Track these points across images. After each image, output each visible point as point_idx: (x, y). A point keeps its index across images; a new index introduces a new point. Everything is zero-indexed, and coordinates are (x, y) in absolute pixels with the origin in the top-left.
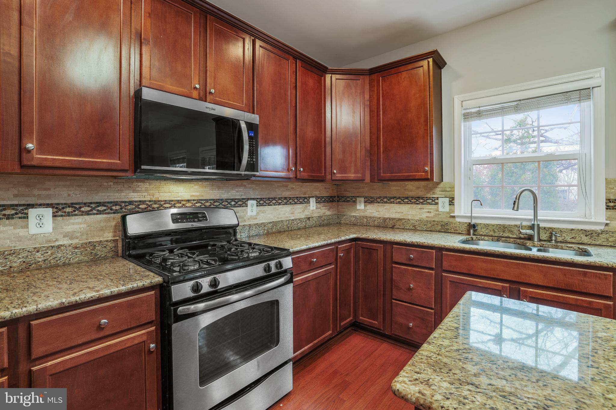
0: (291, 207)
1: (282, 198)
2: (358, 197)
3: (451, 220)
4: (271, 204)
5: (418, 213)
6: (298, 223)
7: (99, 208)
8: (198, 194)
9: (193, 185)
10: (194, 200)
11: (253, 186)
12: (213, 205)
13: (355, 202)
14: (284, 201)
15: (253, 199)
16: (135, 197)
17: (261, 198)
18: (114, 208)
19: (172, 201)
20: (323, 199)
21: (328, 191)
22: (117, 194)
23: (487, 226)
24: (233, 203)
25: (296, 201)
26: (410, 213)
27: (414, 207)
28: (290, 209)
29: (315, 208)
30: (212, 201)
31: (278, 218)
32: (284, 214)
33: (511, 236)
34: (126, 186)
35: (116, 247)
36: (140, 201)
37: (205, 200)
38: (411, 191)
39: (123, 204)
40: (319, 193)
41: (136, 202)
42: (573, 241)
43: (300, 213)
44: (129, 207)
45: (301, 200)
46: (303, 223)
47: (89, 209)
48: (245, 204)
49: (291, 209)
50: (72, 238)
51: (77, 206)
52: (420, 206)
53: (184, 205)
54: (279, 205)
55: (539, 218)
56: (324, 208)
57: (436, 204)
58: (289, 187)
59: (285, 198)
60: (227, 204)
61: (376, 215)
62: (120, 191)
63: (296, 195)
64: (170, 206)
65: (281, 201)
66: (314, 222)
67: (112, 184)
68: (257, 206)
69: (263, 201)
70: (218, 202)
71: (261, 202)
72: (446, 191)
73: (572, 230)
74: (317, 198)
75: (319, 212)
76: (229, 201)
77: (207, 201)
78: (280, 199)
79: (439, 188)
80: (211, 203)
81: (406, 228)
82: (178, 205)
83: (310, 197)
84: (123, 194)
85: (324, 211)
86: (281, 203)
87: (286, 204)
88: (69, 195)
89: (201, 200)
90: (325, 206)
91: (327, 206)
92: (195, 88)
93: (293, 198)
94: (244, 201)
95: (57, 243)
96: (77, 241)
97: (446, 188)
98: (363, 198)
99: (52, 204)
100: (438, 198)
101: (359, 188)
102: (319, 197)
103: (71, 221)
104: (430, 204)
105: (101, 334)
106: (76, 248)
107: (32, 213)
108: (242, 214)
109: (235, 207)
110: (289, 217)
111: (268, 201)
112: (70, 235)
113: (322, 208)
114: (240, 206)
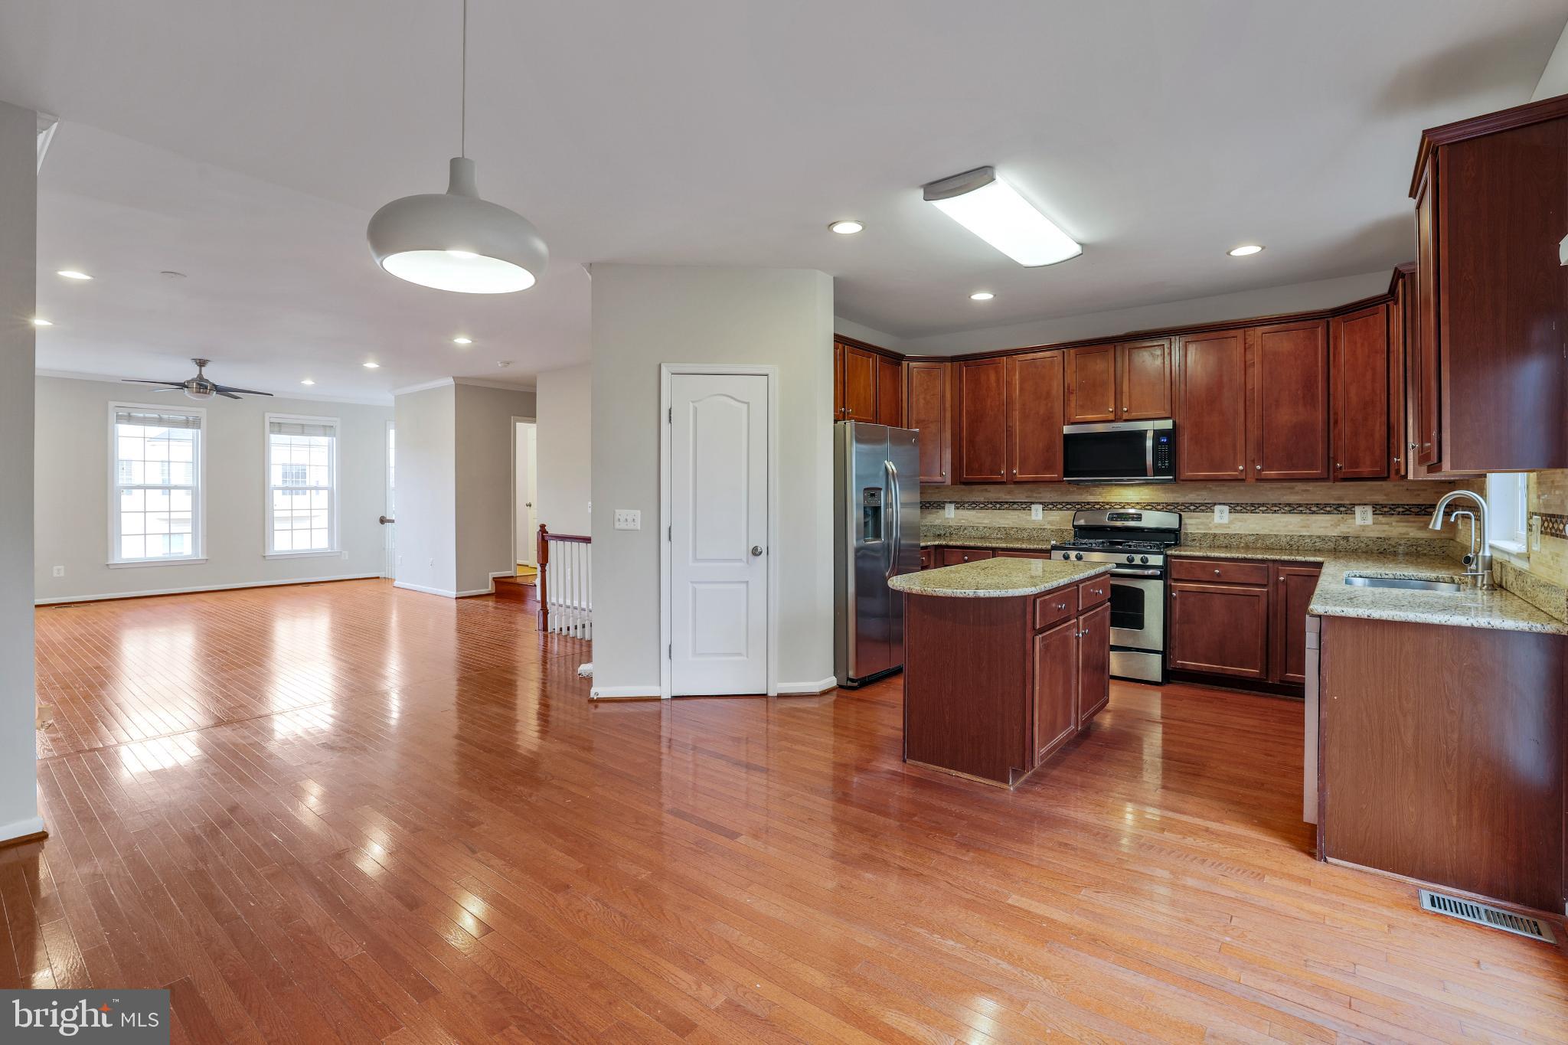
0: (1302, 518)
1: (1280, 504)
4: (1258, 511)
8: (1148, 497)
11: (1223, 488)
14: (1286, 508)
15: (1225, 504)
16: (1091, 499)
17: (1238, 504)
20: (1401, 510)
24: (1192, 508)
25: (1314, 509)
28: (1299, 520)
29: (1369, 522)
31: (1271, 531)
32: (1285, 526)
40: (1385, 497)
41: (1092, 502)
43: (1326, 527)
44: (1087, 507)
45: (1328, 509)
46: (1330, 543)
47: (1058, 506)
48: (1211, 509)
49: (1302, 520)
50: (1052, 525)
51: (1053, 504)
53: (1134, 507)
54: (1273, 513)
56: (1402, 524)
58: (1297, 488)
59: (1289, 505)
62: (1081, 494)
63: (1314, 500)
64: (1120, 507)
65: (1277, 508)
66: (1363, 545)
67: (1076, 489)
68: (1230, 512)
69: (1242, 506)
71: (1239, 508)
74: (1376, 505)
75: (1384, 531)
78: (1275, 505)
82: (1137, 507)
83: (1354, 505)
84: (1083, 496)
85: (1403, 530)
86: (1278, 510)
87: (1290, 512)
88: (1046, 497)
89: (1152, 503)
90: (1403, 521)
91: (1414, 522)
92: (1111, 412)
93: (1307, 504)
94: (1209, 506)
95: (1043, 527)
96: (1054, 527)
99: (1042, 502)
102: (1385, 506)
103: (1052, 514)
106: (1052, 531)
107: (1033, 507)
108: (1205, 520)
109: (1196, 512)
110: (1297, 531)
111: (1254, 508)
112: (1049, 523)
113: (1394, 524)
114: (1203, 511)
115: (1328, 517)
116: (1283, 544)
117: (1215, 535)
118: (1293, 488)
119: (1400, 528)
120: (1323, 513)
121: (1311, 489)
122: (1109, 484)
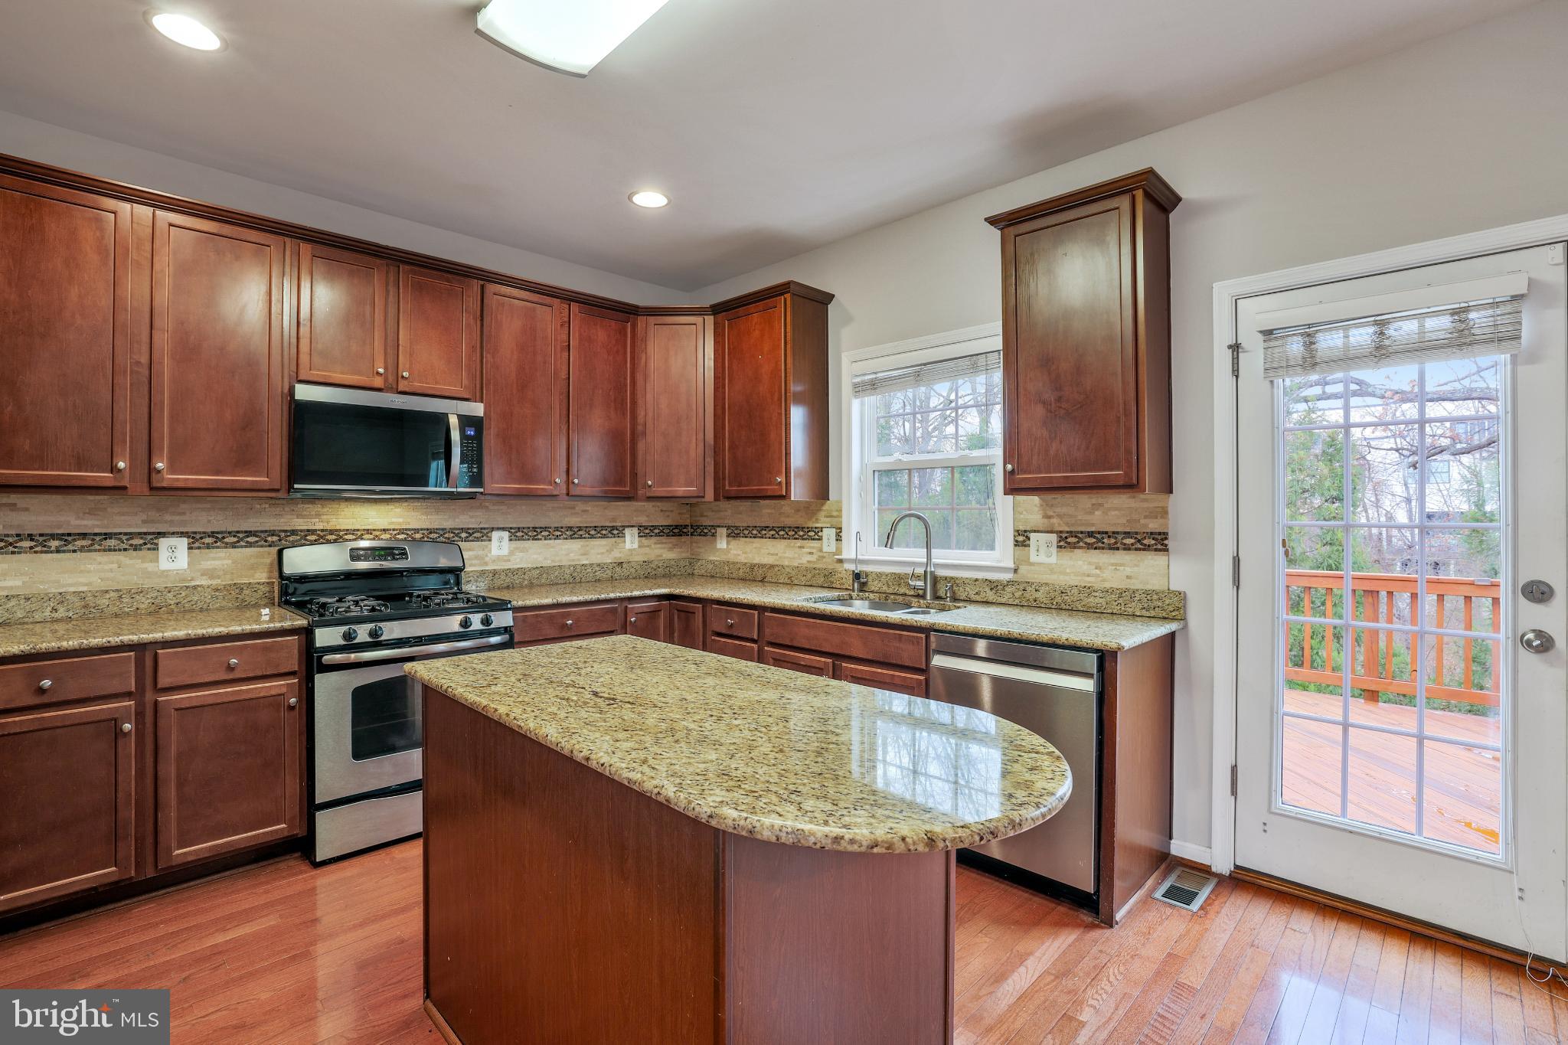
0: (582, 543)
1: (562, 528)
2: (719, 526)
3: (838, 566)
4: (539, 537)
5: (796, 555)
6: (596, 572)
7: (249, 539)
8: (401, 520)
9: (392, 507)
10: (394, 530)
11: (502, 507)
12: (428, 537)
13: (713, 535)
14: (568, 533)
15: (503, 529)
16: (300, 524)
17: (519, 528)
18: (269, 539)
19: (358, 530)
20: (657, 531)
21: (668, 516)
22: (273, 520)
23: (879, 575)
24: (464, 535)
25: (593, 532)
26: (787, 555)
27: (792, 544)
28: (579, 546)
29: (636, 546)
30: (425, 532)
31: (553, 561)
32: (567, 555)
33: (907, 592)
34: (287, 509)
35: (272, 592)
36: (308, 530)
37: (412, 530)
38: (788, 516)
39: (283, 535)
40: (646, 519)
41: (301, 531)
42: (978, 598)
43: (603, 553)
45: (604, 532)
46: (608, 571)
47: (235, 539)
48: (488, 537)
49: (582, 546)
50: (212, 577)
51: (220, 536)
52: (799, 543)
53: (377, 536)
54: (555, 539)
55: (934, 560)
56: (659, 546)
57: (819, 540)
58: (577, 508)
59: (570, 528)
60: (453, 537)
61: (742, 559)
62: (279, 515)
63: (592, 522)
64: (354, 537)
65: (559, 533)
66: (633, 570)
67: (267, 506)
68: (511, 540)
69: (523, 532)
70: (436, 533)
71: (519, 534)
72: (831, 516)
73: (976, 580)
74: (640, 527)
75: (646, 554)
76: (457, 532)
77: (417, 531)
78: (557, 529)
79: (825, 511)
80: (423, 534)
81: (780, 581)
82: (366, 536)
83: (624, 527)
84: (282, 520)
85: (658, 552)
86: (560, 536)
87: (571, 537)
88: (209, 521)
89: (406, 530)
90: (662, 543)
91: (666, 543)
92: (378, 373)
93: (586, 527)
94: (485, 531)
95: (193, 583)
96: (218, 581)
97: (831, 511)
98: (725, 529)
99: (187, 533)
100: (822, 528)
101: (720, 511)
102: (646, 528)
103: (212, 555)
104: (812, 539)
105: (231, 676)
106: (217, 590)
107: (164, 543)
108: (481, 553)
109: (468, 541)
110: (579, 560)
111: (534, 533)
112: (210, 573)
113: (653, 546)
114: (477, 539)
115: (604, 542)
116: (567, 577)
117: (495, 573)
118: (574, 508)
119: (656, 551)
120: (599, 537)
121: (590, 508)
122: (336, 498)
